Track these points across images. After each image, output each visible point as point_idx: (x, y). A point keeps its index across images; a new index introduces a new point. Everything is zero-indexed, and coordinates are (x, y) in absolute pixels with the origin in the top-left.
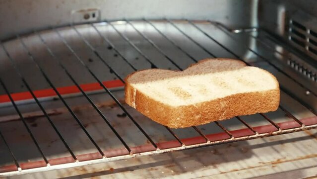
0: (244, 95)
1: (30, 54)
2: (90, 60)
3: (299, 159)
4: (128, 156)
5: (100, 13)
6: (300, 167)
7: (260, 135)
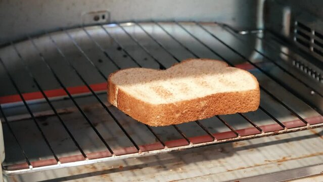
0: (224, 94)
1: (41, 55)
2: (100, 61)
3: (305, 157)
4: (137, 155)
5: (109, 14)
6: (306, 165)
7: (266, 134)
